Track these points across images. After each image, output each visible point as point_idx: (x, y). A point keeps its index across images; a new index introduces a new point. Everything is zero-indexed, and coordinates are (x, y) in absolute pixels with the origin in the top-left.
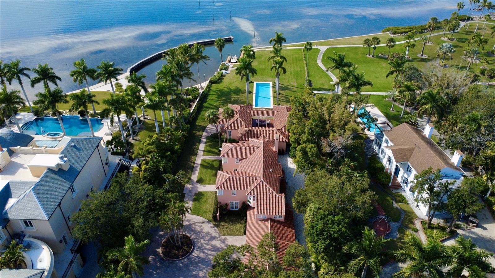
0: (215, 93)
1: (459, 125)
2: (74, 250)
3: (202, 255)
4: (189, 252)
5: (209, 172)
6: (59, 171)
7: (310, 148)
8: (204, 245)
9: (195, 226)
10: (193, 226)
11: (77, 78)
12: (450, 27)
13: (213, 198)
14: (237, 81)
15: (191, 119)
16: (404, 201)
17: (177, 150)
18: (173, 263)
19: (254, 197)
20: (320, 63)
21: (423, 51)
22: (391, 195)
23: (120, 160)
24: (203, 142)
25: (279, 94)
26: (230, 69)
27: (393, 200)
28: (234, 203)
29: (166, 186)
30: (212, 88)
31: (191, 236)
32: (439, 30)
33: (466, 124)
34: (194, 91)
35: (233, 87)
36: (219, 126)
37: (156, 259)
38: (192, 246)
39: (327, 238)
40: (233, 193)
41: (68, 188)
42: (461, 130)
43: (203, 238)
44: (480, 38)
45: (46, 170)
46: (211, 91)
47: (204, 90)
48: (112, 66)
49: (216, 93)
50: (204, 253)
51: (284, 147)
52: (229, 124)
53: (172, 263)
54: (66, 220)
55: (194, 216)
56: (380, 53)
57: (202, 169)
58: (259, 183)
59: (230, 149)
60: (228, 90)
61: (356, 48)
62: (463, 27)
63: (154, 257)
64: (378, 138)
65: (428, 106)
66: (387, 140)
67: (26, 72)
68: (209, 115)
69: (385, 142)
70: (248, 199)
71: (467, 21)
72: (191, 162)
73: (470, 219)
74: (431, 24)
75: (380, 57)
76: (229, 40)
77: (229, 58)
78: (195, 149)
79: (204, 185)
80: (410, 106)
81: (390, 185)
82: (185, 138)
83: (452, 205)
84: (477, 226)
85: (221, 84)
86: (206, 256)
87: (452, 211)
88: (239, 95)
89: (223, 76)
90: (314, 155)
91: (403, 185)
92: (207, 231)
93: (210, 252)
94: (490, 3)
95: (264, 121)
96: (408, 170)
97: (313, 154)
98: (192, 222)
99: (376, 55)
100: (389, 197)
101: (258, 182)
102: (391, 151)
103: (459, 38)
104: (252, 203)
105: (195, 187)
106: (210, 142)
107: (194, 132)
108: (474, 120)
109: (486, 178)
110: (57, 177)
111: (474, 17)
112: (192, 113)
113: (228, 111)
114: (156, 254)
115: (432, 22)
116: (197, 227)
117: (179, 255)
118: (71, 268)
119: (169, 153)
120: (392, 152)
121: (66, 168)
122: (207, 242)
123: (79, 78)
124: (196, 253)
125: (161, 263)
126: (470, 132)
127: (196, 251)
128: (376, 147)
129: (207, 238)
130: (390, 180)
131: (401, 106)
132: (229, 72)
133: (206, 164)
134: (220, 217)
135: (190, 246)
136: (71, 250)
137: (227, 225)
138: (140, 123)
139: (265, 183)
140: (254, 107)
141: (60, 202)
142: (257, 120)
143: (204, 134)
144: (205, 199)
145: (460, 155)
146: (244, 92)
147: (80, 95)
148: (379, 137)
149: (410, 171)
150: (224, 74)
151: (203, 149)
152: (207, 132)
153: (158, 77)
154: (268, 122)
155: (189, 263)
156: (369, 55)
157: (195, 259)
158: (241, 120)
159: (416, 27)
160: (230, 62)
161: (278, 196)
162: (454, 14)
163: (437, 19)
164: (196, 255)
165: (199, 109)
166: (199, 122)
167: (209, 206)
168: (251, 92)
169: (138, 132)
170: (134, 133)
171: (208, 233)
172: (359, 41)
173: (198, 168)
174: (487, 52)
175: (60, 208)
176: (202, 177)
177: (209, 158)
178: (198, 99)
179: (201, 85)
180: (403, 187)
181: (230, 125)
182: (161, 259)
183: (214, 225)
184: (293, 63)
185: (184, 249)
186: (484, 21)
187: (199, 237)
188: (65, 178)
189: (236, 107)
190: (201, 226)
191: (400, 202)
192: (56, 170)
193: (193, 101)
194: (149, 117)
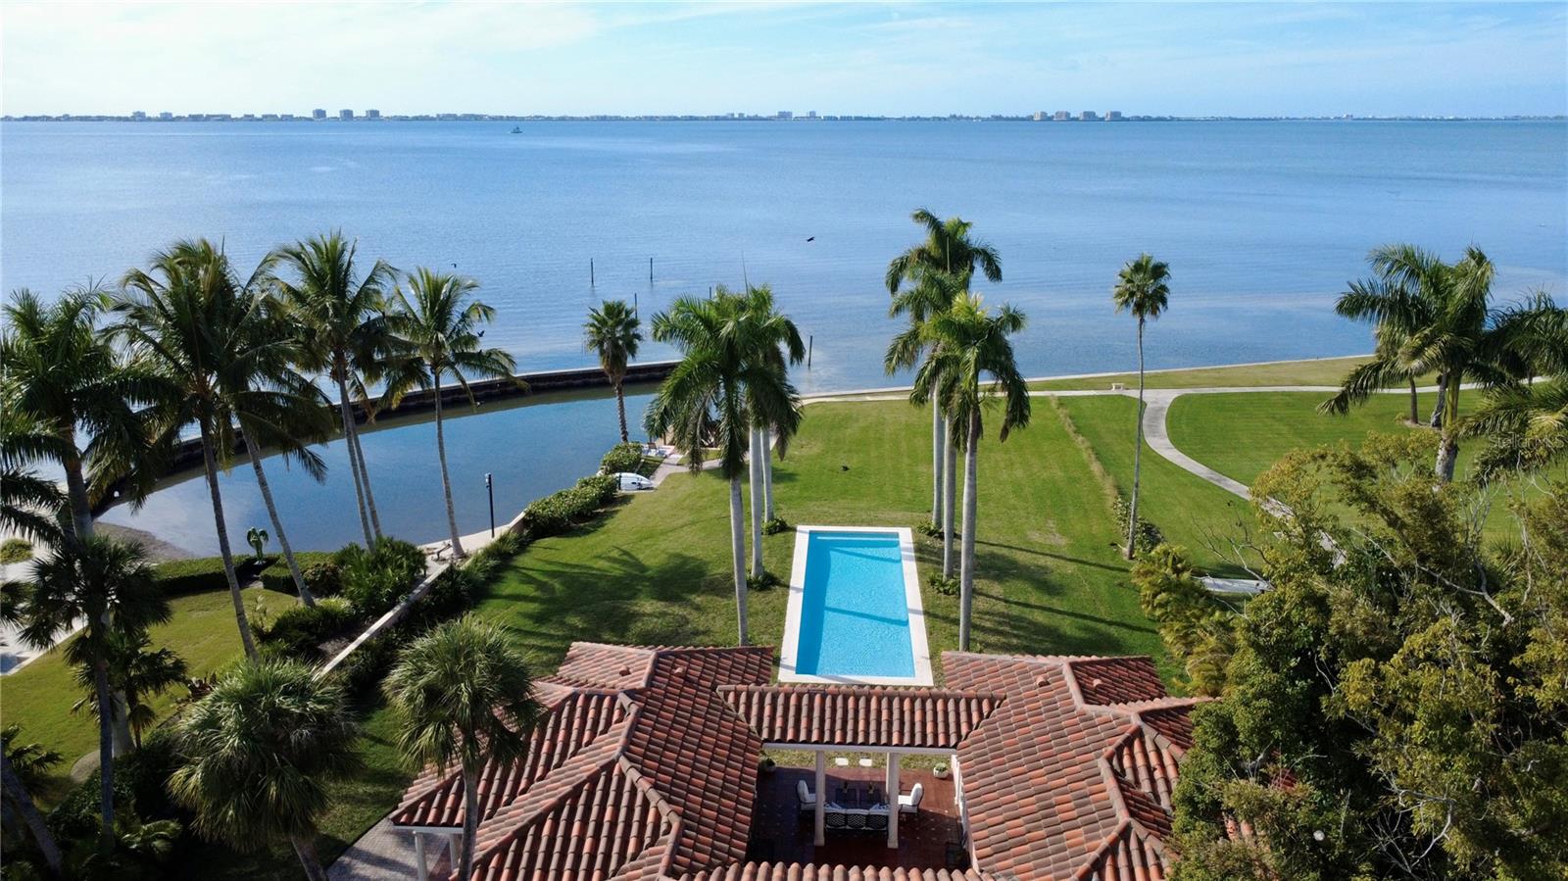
0: (530, 588)
14: (693, 523)
20: (1160, 444)
26: (663, 473)
30: (524, 561)
35: (653, 557)
46: (508, 574)
47: (468, 564)
49: (541, 586)
60: (622, 571)
85: (588, 541)
89: (610, 500)
95: (872, 793)
132: (657, 481)
140: (787, 675)
142: (810, 777)
146: (718, 585)
150: (620, 491)
154: (906, 800)
156: (1416, 422)
158: (644, 785)
168: (771, 583)
189: (621, 657)
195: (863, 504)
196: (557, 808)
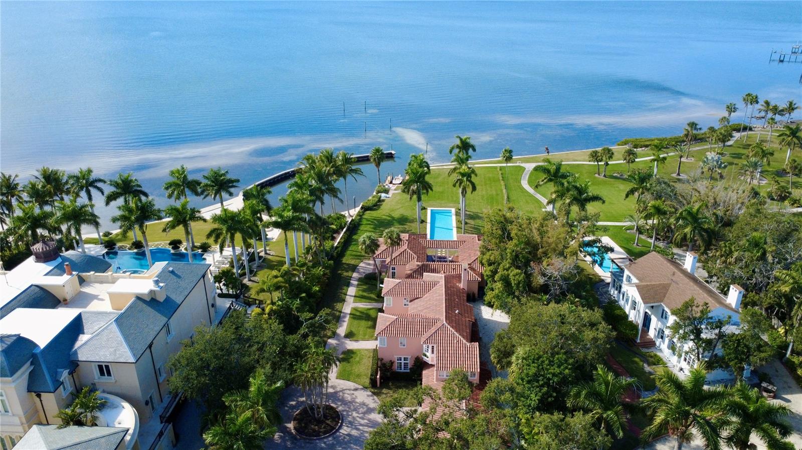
0: (369, 222)
1: (736, 254)
2: (164, 417)
3: (354, 433)
4: (335, 428)
5: (364, 324)
6: (151, 301)
7: (514, 276)
8: (358, 419)
9: (344, 393)
10: (341, 394)
11: (173, 193)
12: (717, 136)
13: (369, 357)
15: (335, 254)
16: (661, 362)
17: (316, 292)
18: (311, 443)
19: (433, 347)
20: (525, 184)
21: (679, 168)
22: (640, 355)
23: (232, 304)
24: (353, 285)
25: (466, 223)
26: (391, 193)
27: (644, 362)
28: (403, 359)
29: (303, 331)
30: (364, 217)
31: (338, 407)
32: (703, 143)
33: (744, 251)
34: (338, 218)
35: (396, 215)
36: (378, 261)
37: (284, 437)
38: (339, 419)
39: (542, 386)
40: (401, 343)
41: (163, 324)
42: (739, 260)
43: (356, 410)
44: (762, 149)
45: (133, 299)
46: (364, 220)
47: (354, 218)
48: (224, 175)
49: (372, 222)
50: (358, 429)
51: (475, 289)
52: (394, 256)
53: (308, 443)
54: (157, 373)
55: (342, 382)
56: (615, 171)
57: (352, 320)
58: (440, 327)
59: (396, 286)
60: (389, 218)
61: (578, 165)
62: (739, 139)
63: (282, 435)
64: (615, 277)
65: (688, 230)
66: (630, 277)
67: (99, 185)
68: (364, 240)
69: (626, 280)
70: (424, 352)
71: (742, 132)
72: (337, 311)
73: (763, 385)
74: (688, 131)
75: (616, 178)
76: (390, 156)
77: (389, 178)
78: (342, 293)
79: (357, 341)
80: (664, 240)
81: (638, 341)
82: (328, 278)
83: (730, 354)
84: (775, 397)
85: (378, 212)
86: (361, 433)
87: (732, 363)
88: (405, 225)
89: (380, 201)
90: (521, 285)
91: (658, 342)
92: (362, 401)
93: (366, 429)
94: (776, 106)
95: (444, 258)
96: (663, 316)
97: (519, 283)
98: (338, 389)
99: (609, 174)
100: (638, 358)
101: (439, 325)
102: (635, 288)
103: (734, 152)
104: (430, 358)
105: (343, 343)
106: (364, 285)
107: (339, 272)
108: (756, 244)
109: (783, 331)
110: (148, 310)
111: (755, 126)
112: (337, 247)
113: (391, 235)
114: (285, 430)
115: (689, 129)
116: (346, 395)
117: (320, 432)
118: (160, 442)
119: (304, 295)
120: (638, 289)
121: (161, 298)
122: (362, 415)
123: (176, 193)
124: (345, 430)
125: (292, 443)
126: (751, 261)
127: (345, 428)
128: (614, 292)
129: (361, 410)
130: (637, 332)
131: (649, 240)
132: (390, 195)
133: (358, 314)
134: (381, 383)
135: (337, 420)
136: (161, 417)
137: (391, 392)
138: (259, 260)
139: (449, 327)
140: (428, 239)
141: (152, 342)
142: (434, 256)
143: (355, 275)
144: (357, 359)
145: (738, 291)
146: (412, 221)
147: (181, 209)
148: (618, 276)
149: (666, 318)
150: (382, 198)
151: (354, 294)
152: (358, 272)
153: (290, 190)
154: (450, 258)
155: (335, 442)
156: (599, 175)
157: (344, 438)
158: (411, 252)
159: (667, 139)
160: (391, 183)
161: (468, 344)
162: (722, 119)
163: (696, 125)
164: (346, 433)
165: (347, 242)
166: (347, 260)
167: (365, 367)
168: (423, 222)
169: (256, 271)
170: (251, 272)
171: (364, 404)
172: (583, 157)
173: (347, 319)
174: (776, 171)
175: (151, 352)
176: (353, 330)
177: (363, 305)
178: (345, 230)
179: (349, 212)
180: (658, 344)
181: (395, 258)
182: (293, 438)
183: (372, 392)
184: (486, 185)
185: (328, 424)
186: (768, 132)
187: (349, 408)
188: (159, 311)
190: (353, 394)
191: (655, 364)
192: (148, 299)
193: (337, 232)
194: (272, 253)
195: (443, 202)
196: (399, 255)
